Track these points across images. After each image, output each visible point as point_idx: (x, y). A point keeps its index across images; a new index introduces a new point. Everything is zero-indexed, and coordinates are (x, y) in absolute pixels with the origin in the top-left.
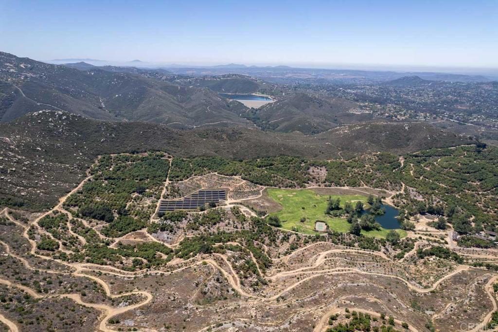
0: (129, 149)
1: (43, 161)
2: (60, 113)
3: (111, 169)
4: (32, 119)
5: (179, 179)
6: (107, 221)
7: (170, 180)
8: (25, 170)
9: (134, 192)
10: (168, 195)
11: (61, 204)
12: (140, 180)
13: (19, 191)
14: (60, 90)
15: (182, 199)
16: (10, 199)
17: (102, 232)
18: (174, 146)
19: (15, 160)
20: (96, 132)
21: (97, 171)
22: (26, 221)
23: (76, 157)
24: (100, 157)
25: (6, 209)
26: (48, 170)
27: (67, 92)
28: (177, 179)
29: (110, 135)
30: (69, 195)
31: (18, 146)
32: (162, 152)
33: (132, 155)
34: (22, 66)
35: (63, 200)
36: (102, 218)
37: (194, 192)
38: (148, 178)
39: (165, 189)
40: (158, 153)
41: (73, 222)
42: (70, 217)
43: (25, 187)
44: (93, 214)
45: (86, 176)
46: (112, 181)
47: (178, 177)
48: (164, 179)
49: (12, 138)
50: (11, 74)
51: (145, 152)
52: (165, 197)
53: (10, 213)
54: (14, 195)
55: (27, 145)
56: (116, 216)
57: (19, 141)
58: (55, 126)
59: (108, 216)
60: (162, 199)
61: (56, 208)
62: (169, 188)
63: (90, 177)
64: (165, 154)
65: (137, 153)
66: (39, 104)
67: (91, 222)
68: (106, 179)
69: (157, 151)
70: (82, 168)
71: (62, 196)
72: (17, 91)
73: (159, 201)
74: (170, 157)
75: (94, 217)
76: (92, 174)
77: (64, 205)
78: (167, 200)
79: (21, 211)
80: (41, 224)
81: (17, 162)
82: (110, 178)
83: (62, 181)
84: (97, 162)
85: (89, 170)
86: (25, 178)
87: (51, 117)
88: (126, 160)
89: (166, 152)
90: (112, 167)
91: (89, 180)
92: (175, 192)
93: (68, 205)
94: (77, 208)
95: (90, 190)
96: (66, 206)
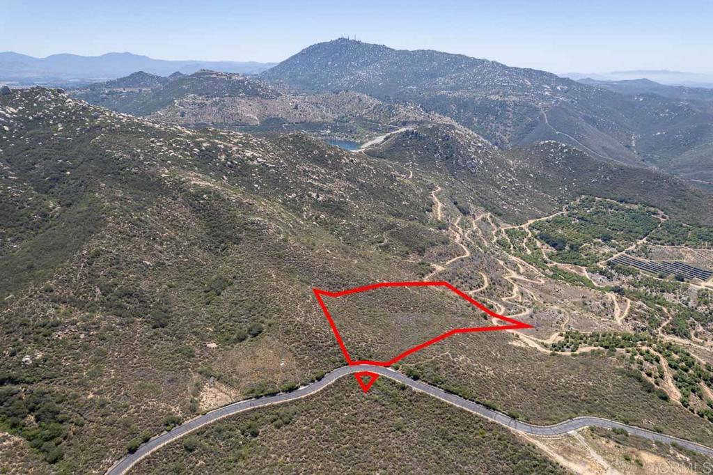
0: (619, 196)
1: (530, 187)
2: (564, 145)
3: (588, 211)
4: (538, 147)
5: (660, 243)
6: (557, 249)
7: (647, 240)
8: (513, 190)
9: (599, 238)
10: (633, 252)
11: (528, 224)
12: (613, 230)
13: (503, 205)
14: (587, 119)
15: (647, 261)
16: (494, 208)
17: (547, 254)
18: (680, 206)
19: (510, 180)
20: (591, 171)
21: (574, 208)
22: (498, 226)
23: (560, 190)
24: (583, 197)
25: (489, 214)
26: (531, 195)
27: (594, 122)
28: (657, 241)
29: (605, 177)
30: (538, 220)
31: (516, 170)
32: (657, 210)
33: (618, 203)
34: (559, 88)
35: (531, 222)
36: (554, 246)
37: (668, 260)
38: (622, 230)
39: (635, 246)
40: (652, 209)
41: (529, 239)
42: (530, 235)
43: (509, 203)
44: (548, 240)
45: (561, 211)
46: (583, 222)
47: (659, 240)
48: (641, 236)
49: (516, 161)
50: (543, 98)
51: (636, 204)
52: (628, 253)
53: (491, 217)
54: (498, 207)
55: (524, 170)
56: (567, 248)
57: (519, 166)
58: (554, 157)
59: (560, 245)
60: (624, 253)
61: (523, 226)
62: (640, 247)
63: (565, 212)
64: (660, 212)
65: (626, 203)
66: (557, 133)
67: (543, 245)
68: (578, 219)
69: (651, 206)
70: (561, 202)
71: (532, 219)
72: (542, 117)
73: (619, 254)
74: (663, 217)
75: (548, 243)
76: (567, 210)
77: (530, 226)
78: (628, 256)
79: (498, 219)
80: (507, 232)
81: (510, 182)
82: (582, 219)
83: (538, 208)
84: (578, 200)
85: (567, 206)
86: (510, 196)
87: (554, 148)
88: (610, 207)
89: (662, 211)
90: (591, 209)
91: (562, 215)
92: (644, 251)
93: (533, 227)
94: (539, 231)
95: (557, 222)
96: (531, 227)
